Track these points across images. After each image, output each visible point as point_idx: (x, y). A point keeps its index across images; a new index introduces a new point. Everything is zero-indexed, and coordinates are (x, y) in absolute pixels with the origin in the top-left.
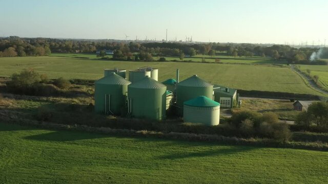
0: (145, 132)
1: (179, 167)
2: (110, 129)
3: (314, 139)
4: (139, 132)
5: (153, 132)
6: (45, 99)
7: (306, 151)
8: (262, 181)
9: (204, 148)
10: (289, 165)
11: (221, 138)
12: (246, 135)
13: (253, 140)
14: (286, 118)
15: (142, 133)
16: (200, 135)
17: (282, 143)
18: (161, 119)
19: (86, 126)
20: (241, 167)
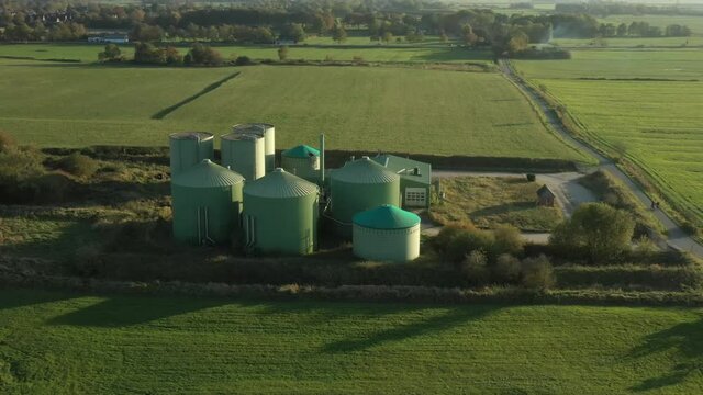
0: (294, 288)
1: (381, 368)
2: (226, 286)
3: (588, 280)
4: (283, 289)
5: (309, 289)
6: (62, 212)
7: (581, 309)
8: (527, 385)
9: (409, 316)
10: (559, 345)
11: (434, 291)
12: (475, 283)
13: (489, 291)
14: (531, 228)
15: (289, 292)
16: (395, 289)
17: (539, 294)
18: (311, 251)
19: (177, 283)
20: (485, 358)
